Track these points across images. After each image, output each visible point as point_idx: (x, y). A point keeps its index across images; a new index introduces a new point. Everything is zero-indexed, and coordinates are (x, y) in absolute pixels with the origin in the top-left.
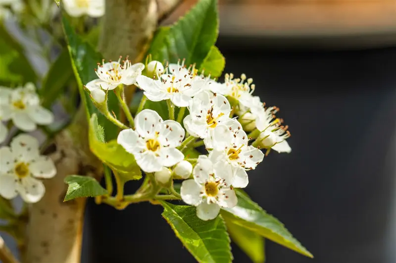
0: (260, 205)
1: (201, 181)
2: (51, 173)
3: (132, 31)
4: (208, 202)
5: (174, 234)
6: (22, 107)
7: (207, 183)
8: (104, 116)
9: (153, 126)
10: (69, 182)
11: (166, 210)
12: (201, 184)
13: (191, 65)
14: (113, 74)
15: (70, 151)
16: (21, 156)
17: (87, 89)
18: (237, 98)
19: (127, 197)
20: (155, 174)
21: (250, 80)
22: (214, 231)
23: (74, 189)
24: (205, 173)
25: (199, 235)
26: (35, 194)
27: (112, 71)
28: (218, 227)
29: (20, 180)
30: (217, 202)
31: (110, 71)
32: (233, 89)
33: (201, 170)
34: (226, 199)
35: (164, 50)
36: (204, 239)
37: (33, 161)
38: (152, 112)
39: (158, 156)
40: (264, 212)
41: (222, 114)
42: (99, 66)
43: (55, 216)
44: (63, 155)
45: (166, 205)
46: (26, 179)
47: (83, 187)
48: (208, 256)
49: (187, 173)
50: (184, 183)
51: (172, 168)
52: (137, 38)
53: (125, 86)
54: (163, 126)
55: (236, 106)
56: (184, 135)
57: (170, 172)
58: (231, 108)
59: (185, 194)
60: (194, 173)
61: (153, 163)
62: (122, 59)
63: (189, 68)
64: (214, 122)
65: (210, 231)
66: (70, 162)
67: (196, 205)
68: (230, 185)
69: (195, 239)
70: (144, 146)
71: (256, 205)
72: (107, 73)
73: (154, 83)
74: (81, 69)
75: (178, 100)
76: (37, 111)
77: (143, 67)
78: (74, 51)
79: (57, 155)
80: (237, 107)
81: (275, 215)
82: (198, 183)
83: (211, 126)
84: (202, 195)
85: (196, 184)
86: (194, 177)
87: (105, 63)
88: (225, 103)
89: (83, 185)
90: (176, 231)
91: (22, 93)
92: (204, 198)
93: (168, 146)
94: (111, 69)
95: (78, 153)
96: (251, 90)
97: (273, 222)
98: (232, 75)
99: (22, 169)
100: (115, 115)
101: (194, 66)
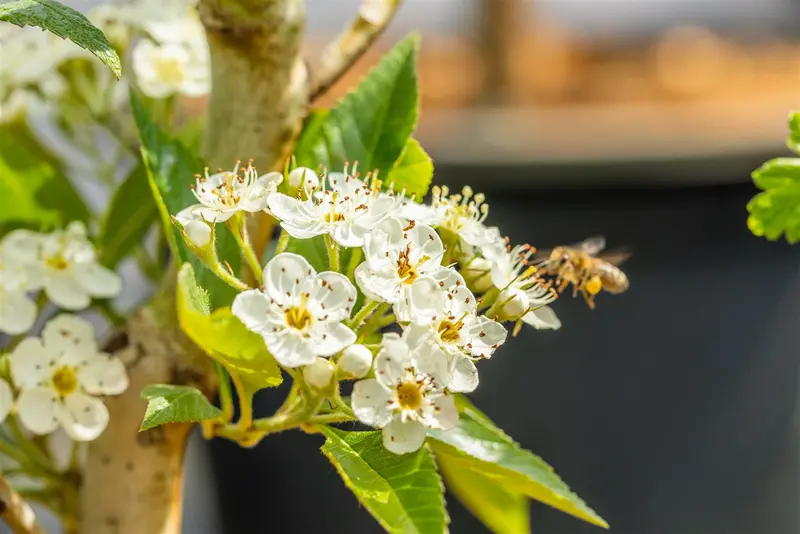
0: (507, 432)
1: (390, 381)
2: (120, 386)
3: (262, 118)
4: (404, 419)
5: (342, 482)
6: (62, 266)
7: (400, 385)
8: (210, 271)
9: (298, 282)
10: (148, 397)
11: (329, 441)
12: (390, 387)
13: (370, 173)
14: (225, 193)
15: (154, 345)
16: (62, 354)
17: (177, 223)
18: (454, 230)
19: (259, 423)
20: (305, 371)
21: (480, 197)
22: (415, 474)
23: (160, 408)
24: (396, 366)
25: (390, 483)
26: (89, 424)
27: (223, 188)
28: (423, 466)
29: (62, 398)
30: (420, 419)
31: (220, 187)
32: (447, 214)
33: (388, 359)
34: (437, 413)
35: (321, 150)
36: (398, 489)
37: (85, 363)
38: (296, 258)
39: (307, 336)
40: (516, 445)
41: (427, 258)
42: (198, 180)
43: (130, 467)
44: (142, 352)
45: (330, 432)
46: (72, 397)
47: (175, 405)
48: (404, 520)
49: (362, 367)
50: (357, 386)
51: (335, 358)
52: (272, 130)
53: (247, 214)
54: (316, 283)
55: (454, 245)
56: (355, 298)
57: (331, 366)
58: (444, 248)
59: (359, 407)
60: (376, 366)
61: (299, 350)
62: (241, 166)
63: (366, 179)
64: (412, 274)
65: (408, 474)
66: (154, 364)
67: (382, 425)
68: (443, 388)
69: (381, 490)
70: (283, 320)
71: (501, 433)
72: (213, 192)
73: (301, 207)
74: (167, 189)
75: (345, 236)
76: (90, 271)
77: (281, 179)
78: (154, 159)
79: (130, 353)
80: (457, 248)
81: (537, 451)
82: (384, 386)
83: (407, 281)
84: (391, 407)
85: (380, 387)
86: (377, 373)
87: (210, 175)
88: (431, 238)
89: (176, 400)
90: (345, 477)
91: (62, 241)
92: (395, 411)
93: (326, 317)
94: (221, 183)
95: (168, 347)
96: (481, 214)
97: (534, 464)
98: (445, 189)
99: (65, 379)
100: (231, 270)
101: (375, 174)
